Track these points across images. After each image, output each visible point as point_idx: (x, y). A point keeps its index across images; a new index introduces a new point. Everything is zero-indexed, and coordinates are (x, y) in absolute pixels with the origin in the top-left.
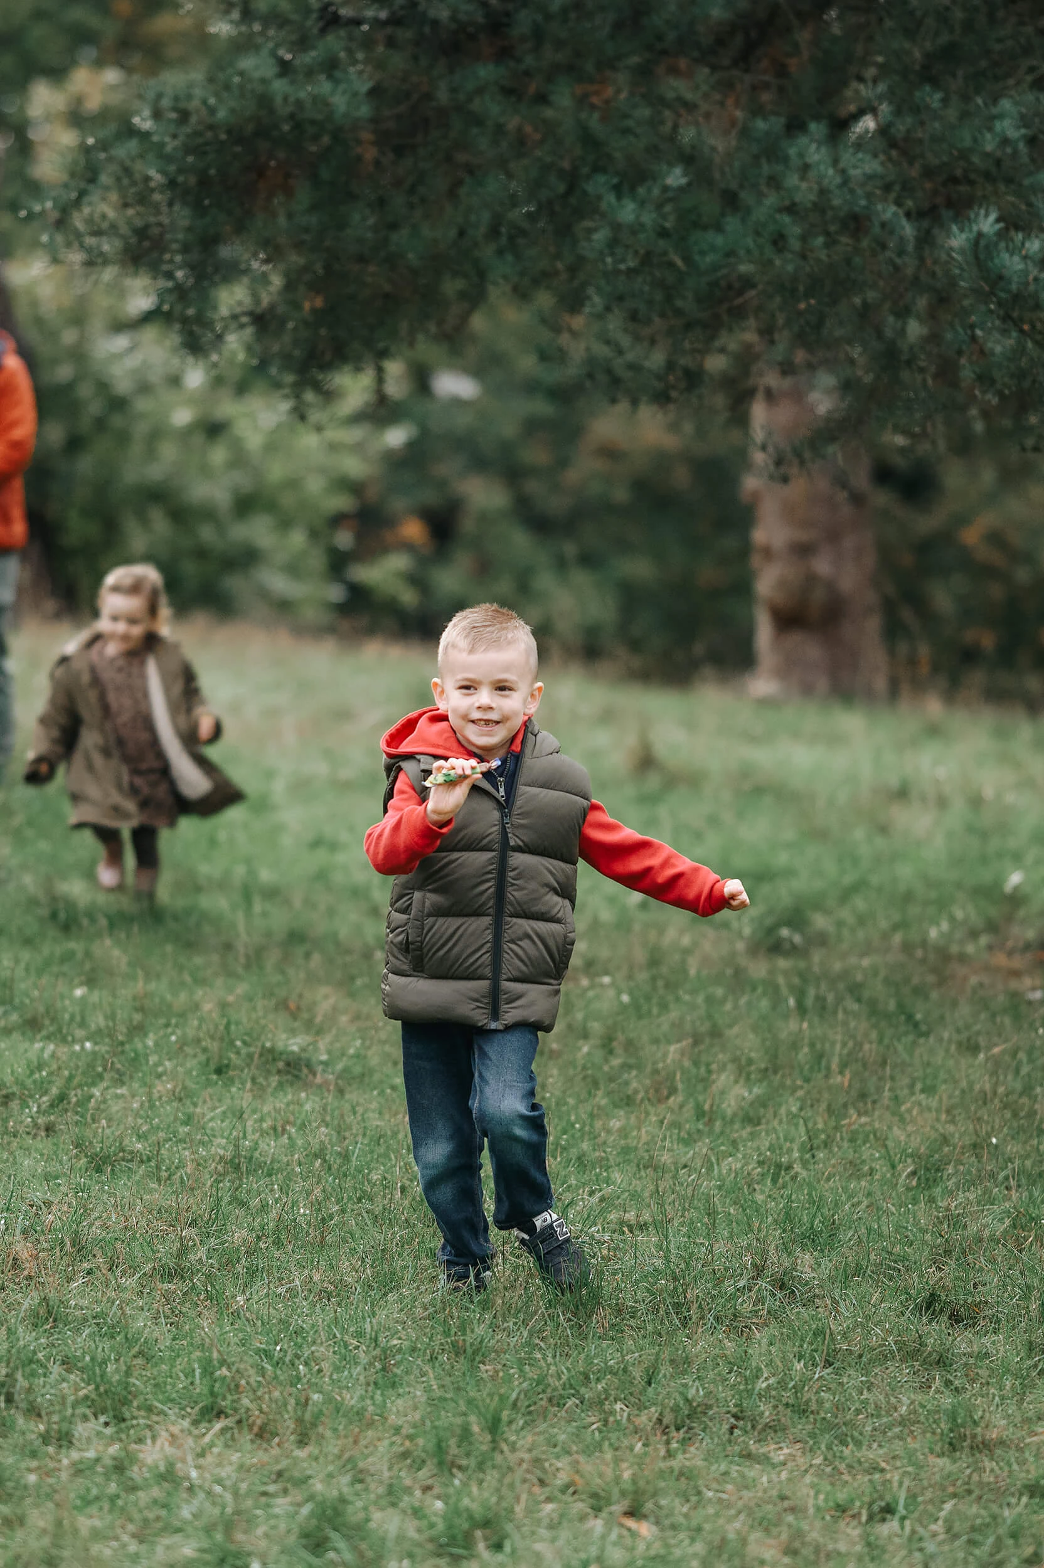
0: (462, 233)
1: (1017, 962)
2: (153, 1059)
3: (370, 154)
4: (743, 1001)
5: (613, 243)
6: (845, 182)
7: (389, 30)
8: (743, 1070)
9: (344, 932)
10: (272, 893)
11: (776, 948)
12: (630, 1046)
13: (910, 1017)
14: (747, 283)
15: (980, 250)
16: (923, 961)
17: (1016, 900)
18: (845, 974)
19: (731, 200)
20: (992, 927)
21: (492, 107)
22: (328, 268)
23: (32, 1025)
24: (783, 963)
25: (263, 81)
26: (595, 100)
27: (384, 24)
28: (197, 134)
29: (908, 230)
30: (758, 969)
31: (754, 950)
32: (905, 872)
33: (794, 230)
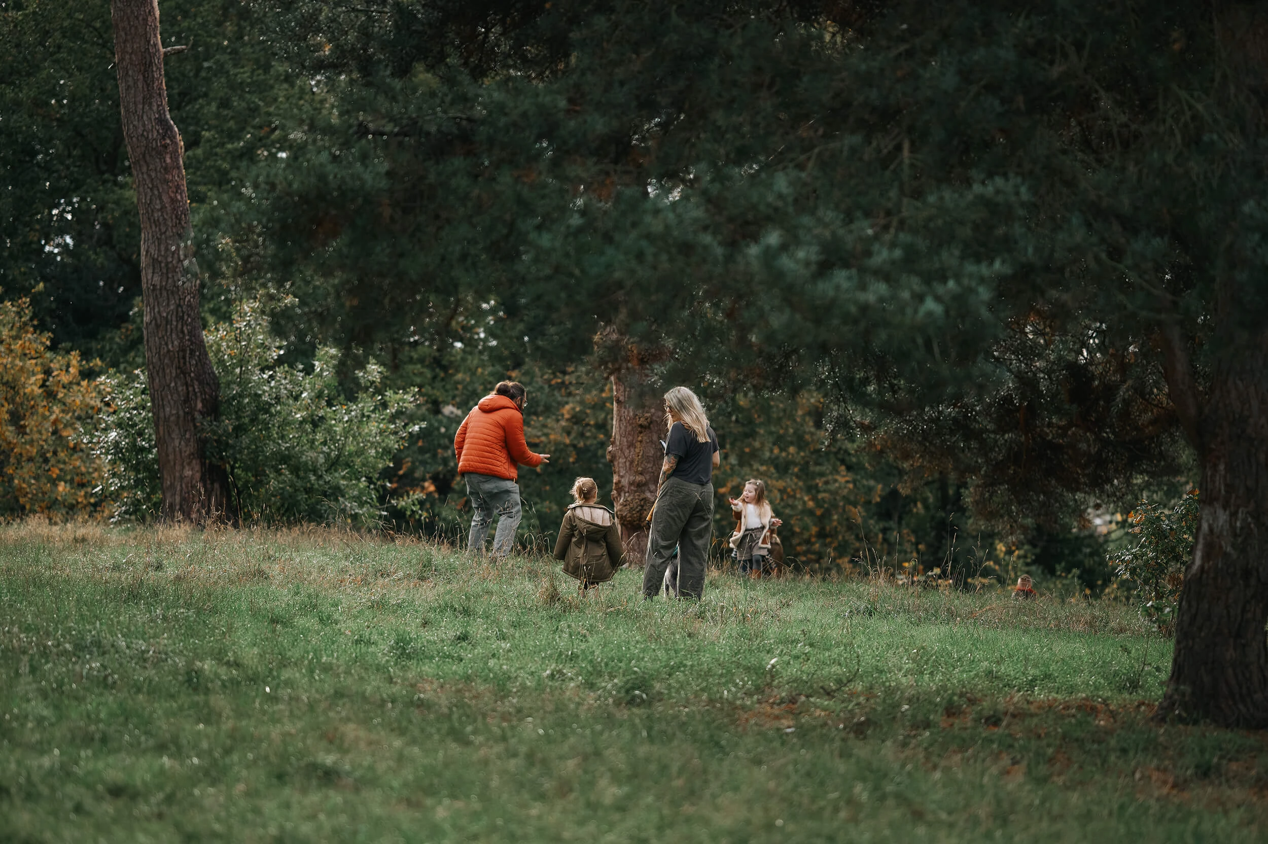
0: (443, 259)
1: (776, 710)
2: (236, 768)
3: (387, 212)
4: (614, 733)
5: (536, 260)
6: (681, 222)
7: (400, 138)
8: (616, 778)
9: (369, 689)
10: (327, 669)
11: (632, 702)
12: (544, 762)
13: (717, 744)
14: (620, 285)
15: (769, 256)
16: (722, 709)
17: (773, 673)
18: (675, 717)
19: (608, 238)
20: (758, 690)
21: (461, 182)
22: (361, 280)
23: (161, 748)
24: (635, 710)
25: (321, 165)
26: (525, 180)
27: (397, 135)
28: (279, 198)
29: (719, 251)
30: (623, 714)
31: (618, 703)
32: (706, 658)
33: (650, 251)
